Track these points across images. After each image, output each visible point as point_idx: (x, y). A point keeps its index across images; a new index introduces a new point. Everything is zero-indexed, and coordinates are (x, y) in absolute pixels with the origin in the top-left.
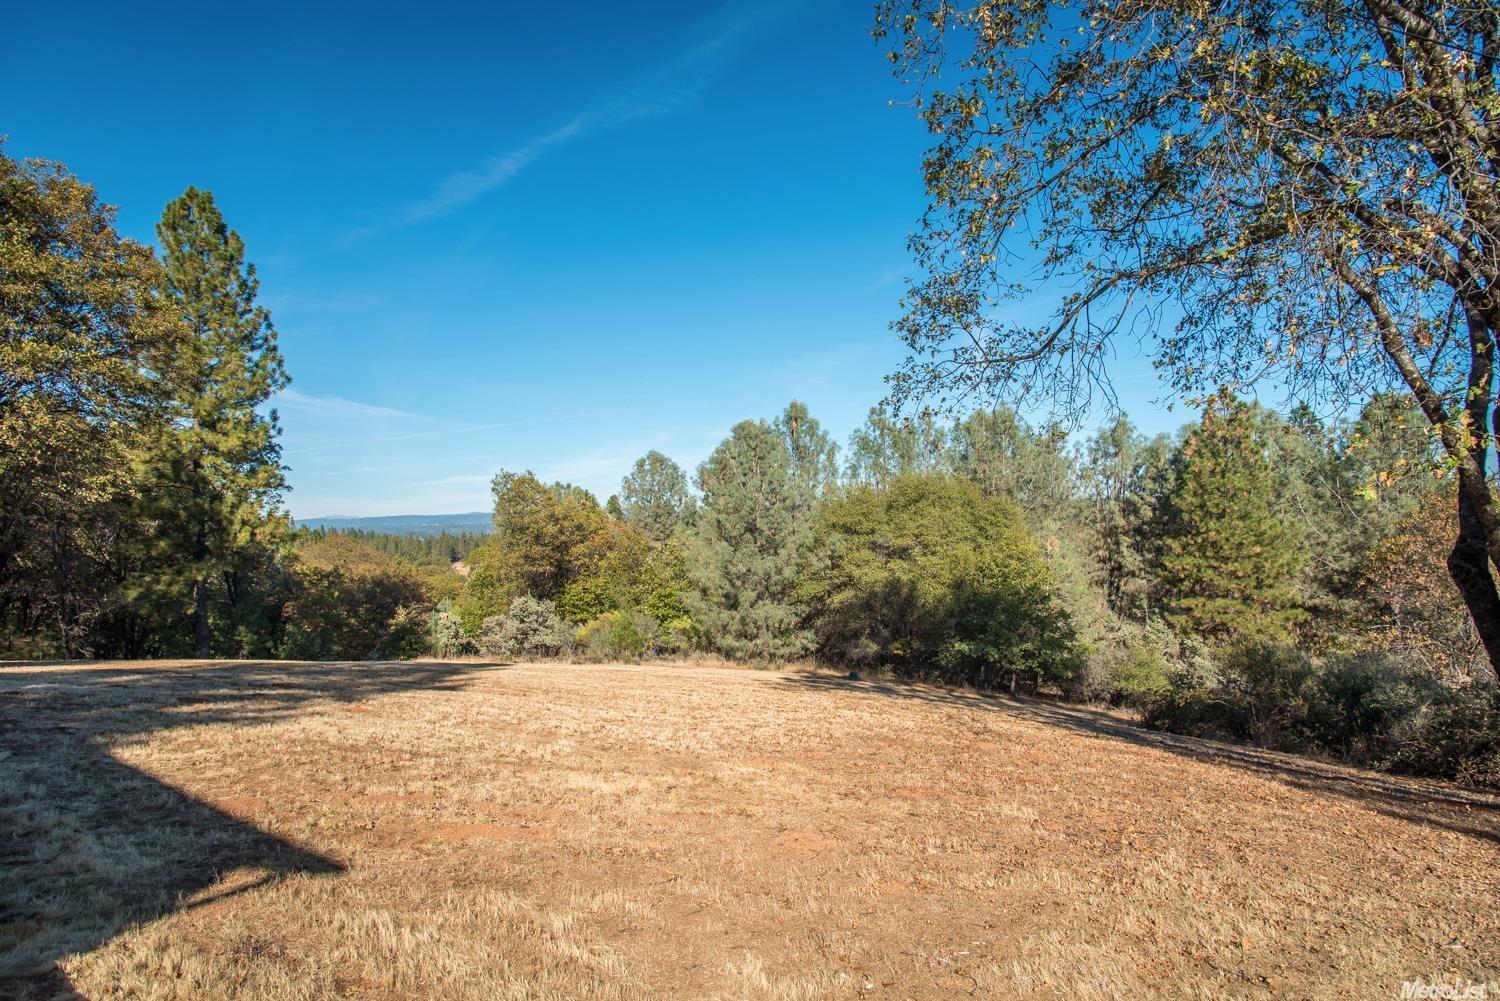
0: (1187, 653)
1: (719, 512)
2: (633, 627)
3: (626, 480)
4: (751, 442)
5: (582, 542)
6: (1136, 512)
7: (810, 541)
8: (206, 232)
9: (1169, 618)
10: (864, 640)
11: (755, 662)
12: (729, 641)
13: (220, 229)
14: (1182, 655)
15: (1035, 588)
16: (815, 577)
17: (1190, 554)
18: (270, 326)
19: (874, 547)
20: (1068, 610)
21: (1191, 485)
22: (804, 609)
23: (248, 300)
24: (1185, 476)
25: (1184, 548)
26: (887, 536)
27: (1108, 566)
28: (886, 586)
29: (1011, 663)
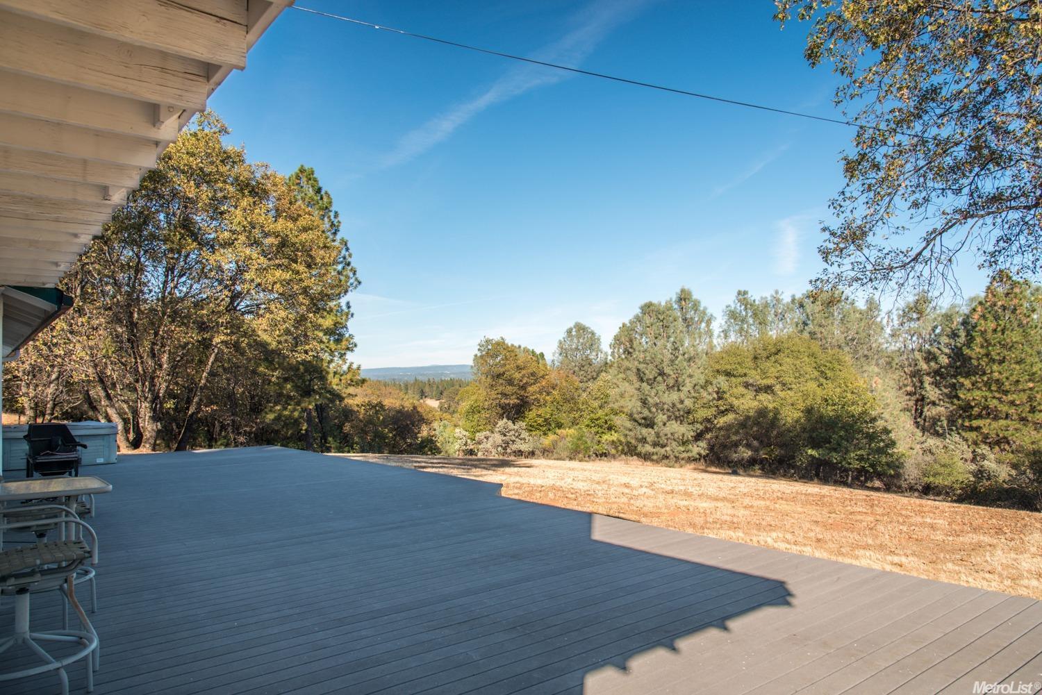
0: (978, 459)
1: (640, 362)
2: (584, 438)
3: (560, 342)
4: (660, 316)
5: (534, 384)
6: (935, 358)
7: (702, 382)
8: (311, 192)
9: (963, 434)
10: (741, 448)
11: (665, 461)
12: (648, 448)
13: (319, 191)
14: (974, 460)
15: (864, 413)
16: (706, 406)
17: (979, 389)
18: (347, 249)
19: (747, 385)
20: (889, 428)
21: (979, 340)
22: (700, 427)
23: (335, 234)
24: (974, 334)
25: (973, 385)
26: (755, 377)
27: (914, 398)
28: (756, 412)
29: (850, 464)
